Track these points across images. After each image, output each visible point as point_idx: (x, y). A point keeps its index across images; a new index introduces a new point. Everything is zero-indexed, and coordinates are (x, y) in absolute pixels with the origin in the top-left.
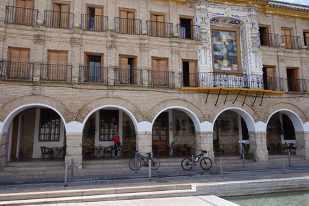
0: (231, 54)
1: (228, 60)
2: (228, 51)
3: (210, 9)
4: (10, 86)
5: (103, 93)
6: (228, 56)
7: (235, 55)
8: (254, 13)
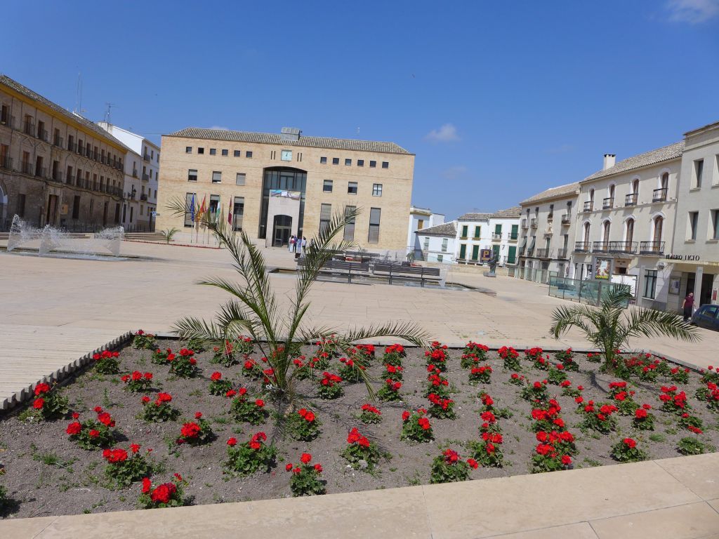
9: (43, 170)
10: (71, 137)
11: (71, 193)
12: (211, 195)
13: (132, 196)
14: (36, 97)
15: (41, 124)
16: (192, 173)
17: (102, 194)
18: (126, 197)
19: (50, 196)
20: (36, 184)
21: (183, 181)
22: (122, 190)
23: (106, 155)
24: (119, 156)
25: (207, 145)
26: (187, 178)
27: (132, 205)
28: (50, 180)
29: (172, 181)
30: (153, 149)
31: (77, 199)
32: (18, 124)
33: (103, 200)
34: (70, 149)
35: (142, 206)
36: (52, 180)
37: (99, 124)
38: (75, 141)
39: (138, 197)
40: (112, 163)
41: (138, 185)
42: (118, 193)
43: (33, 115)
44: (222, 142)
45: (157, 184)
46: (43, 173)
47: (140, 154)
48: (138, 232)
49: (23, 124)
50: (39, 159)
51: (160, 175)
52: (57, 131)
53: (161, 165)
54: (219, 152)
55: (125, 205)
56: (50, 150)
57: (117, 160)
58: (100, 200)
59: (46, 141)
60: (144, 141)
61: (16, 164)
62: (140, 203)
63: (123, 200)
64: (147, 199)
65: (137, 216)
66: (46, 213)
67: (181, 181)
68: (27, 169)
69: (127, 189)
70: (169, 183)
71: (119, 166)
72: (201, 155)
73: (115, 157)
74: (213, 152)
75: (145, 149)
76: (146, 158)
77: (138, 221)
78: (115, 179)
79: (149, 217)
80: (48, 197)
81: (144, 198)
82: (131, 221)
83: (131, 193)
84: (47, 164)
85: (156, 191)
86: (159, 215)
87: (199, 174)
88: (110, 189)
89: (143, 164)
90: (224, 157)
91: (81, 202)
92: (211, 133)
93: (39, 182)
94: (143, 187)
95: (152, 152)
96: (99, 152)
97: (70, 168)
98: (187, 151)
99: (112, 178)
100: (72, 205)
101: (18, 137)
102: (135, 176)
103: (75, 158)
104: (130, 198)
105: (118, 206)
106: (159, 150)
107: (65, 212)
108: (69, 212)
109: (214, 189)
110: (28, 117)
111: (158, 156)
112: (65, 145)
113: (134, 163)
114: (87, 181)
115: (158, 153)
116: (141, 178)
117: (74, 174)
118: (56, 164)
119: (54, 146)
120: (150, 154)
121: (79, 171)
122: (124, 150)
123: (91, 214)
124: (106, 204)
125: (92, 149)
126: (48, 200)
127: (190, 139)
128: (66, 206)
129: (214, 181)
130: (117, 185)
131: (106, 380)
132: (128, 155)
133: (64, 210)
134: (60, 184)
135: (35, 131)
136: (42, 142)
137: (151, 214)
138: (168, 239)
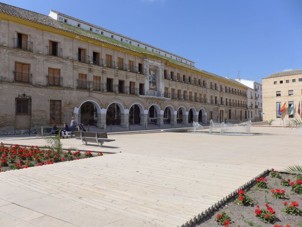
0: (154, 81)
1: (153, 83)
2: (153, 79)
3: (149, 61)
4: (81, 92)
5: (113, 97)
6: (153, 81)
7: (155, 81)
8: (163, 64)
9: (217, 101)
10: (226, 87)
11: (228, 109)
12: (289, 102)
13: (251, 107)
14: (213, 75)
15: (215, 84)
16: (278, 93)
17: (239, 107)
18: (249, 107)
19: (221, 111)
20: (215, 107)
21: (274, 97)
22: (247, 105)
23: (239, 92)
24: (245, 91)
25: (284, 79)
26: (276, 95)
27: (252, 110)
28: (220, 105)
29: (269, 98)
30: (259, 86)
31: (230, 110)
32: (208, 86)
33: (240, 110)
34: (226, 92)
35: (256, 110)
36: (221, 105)
37: (236, 80)
38: (228, 88)
39: (254, 107)
40: (242, 94)
41: (253, 101)
42: (246, 106)
43: (213, 82)
44: (292, 76)
45: (262, 100)
46: (217, 102)
47: (253, 89)
48: (255, 122)
49: (210, 86)
50: (216, 97)
51: (263, 96)
52: (221, 86)
53: (263, 92)
54: (291, 81)
55: (249, 111)
56: (219, 93)
57: (244, 93)
58: (239, 110)
59: (218, 90)
60: (254, 83)
61: (209, 101)
62: (255, 109)
63: (248, 109)
64: (258, 107)
65: (254, 115)
66: (220, 117)
67: (273, 97)
68: (212, 102)
69: (249, 104)
70: (268, 99)
71: (245, 95)
72: (281, 84)
73: (243, 92)
74: (287, 81)
75: (255, 86)
76: (256, 90)
77: (255, 117)
78: (244, 101)
79: (259, 115)
80: (220, 111)
81: (256, 107)
82: (252, 117)
83: (251, 105)
84: (218, 99)
85: (261, 104)
86: (264, 113)
87: (281, 93)
88: (242, 105)
89: (255, 92)
90: (294, 83)
91: (232, 111)
92: (286, 73)
93: (216, 106)
94: (256, 102)
95: (258, 87)
96: (237, 91)
97: (227, 99)
98: (274, 84)
99: (243, 101)
100: (228, 113)
101: (209, 91)
102: (252, 98)
103: (228, 95)
104: (251, 108)
105: (246, 111)
106: (261, 85)
107: (226, 116)
108: (227, 116)
109: (290, 99)
110: (211, 83)
111: (261, 88)
112: (224, 91)
113: (251, 93)
114: (233, 103)
115: (261, 86)
116: (254, 99)
117: (228, 101)
118: (221, 98)
119: (220, 92)
120: (258, 88)
121: (230, 99)
122: (246, 88)
123: (236, 116)
124: (241, 111)
125: (234, 90)
126: (220, 113)
127: (276, 78)
128: (226, 114)
129: (290, 95)
130: (245, 103)
131: (263, 191)
132: (248, 90)
133: (226, 115)
134: (224, 106)
135: (214, 87)
136: (216, 91)
137: (260, 113)
138: (270, 124)
